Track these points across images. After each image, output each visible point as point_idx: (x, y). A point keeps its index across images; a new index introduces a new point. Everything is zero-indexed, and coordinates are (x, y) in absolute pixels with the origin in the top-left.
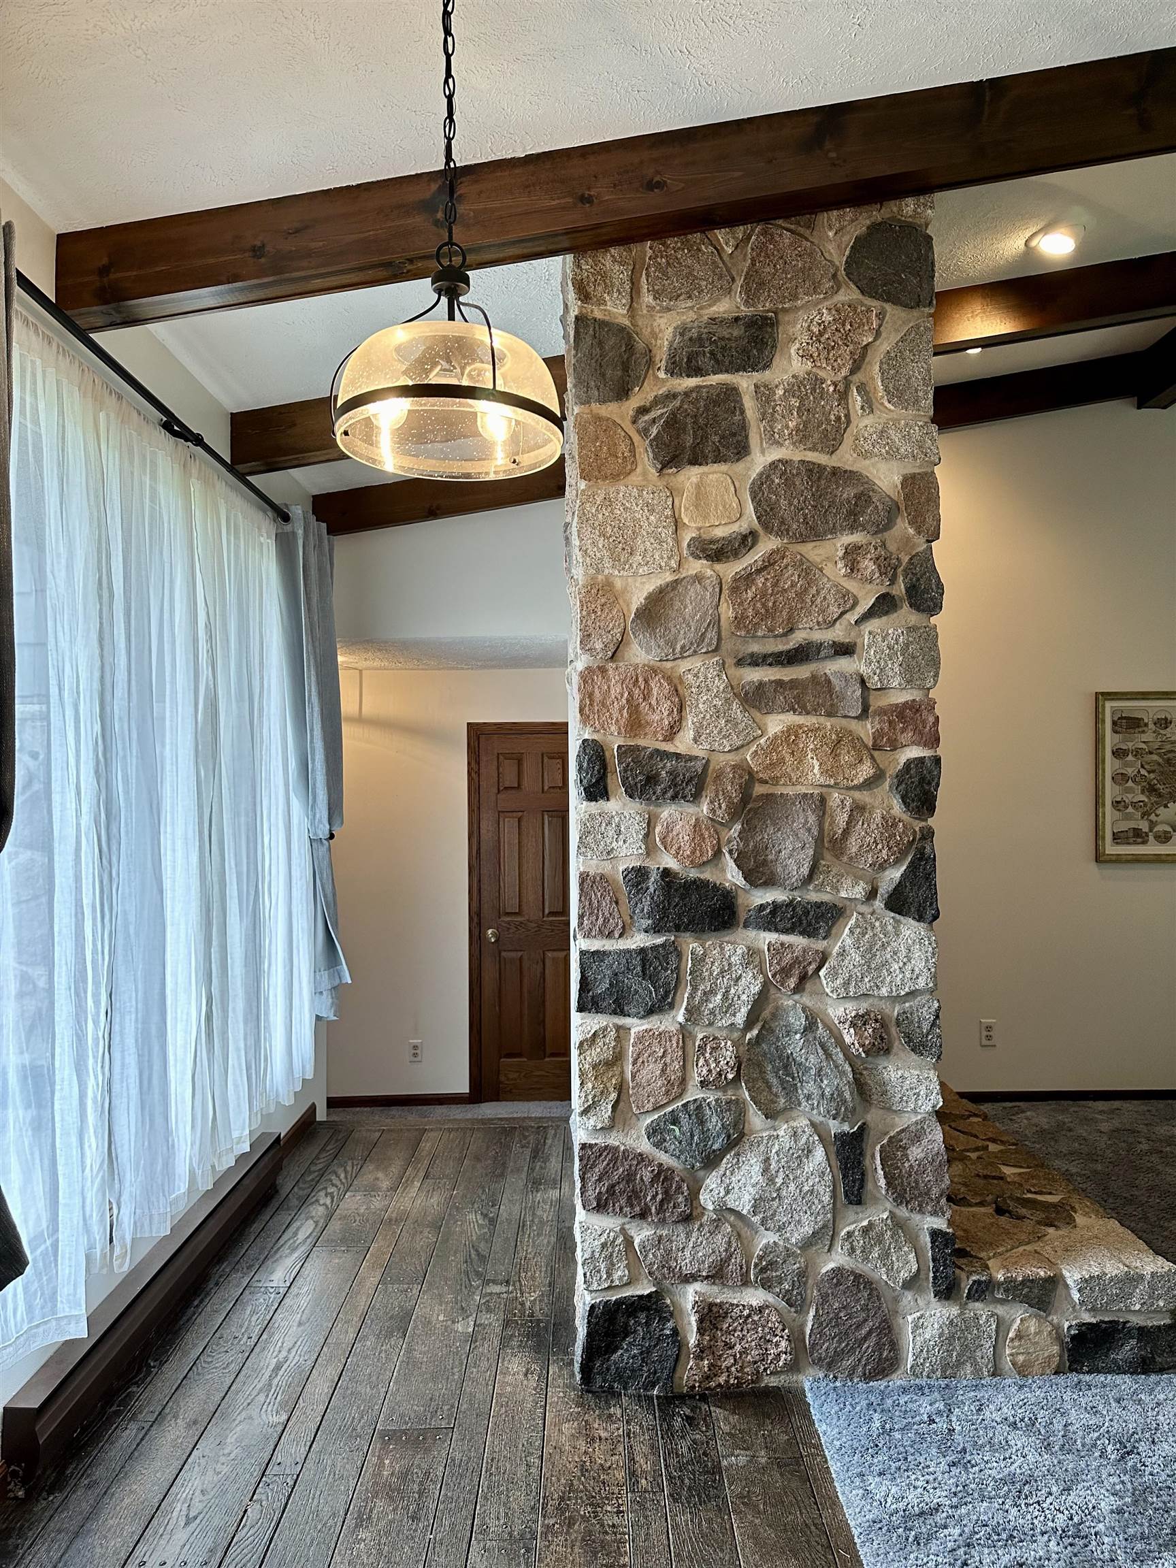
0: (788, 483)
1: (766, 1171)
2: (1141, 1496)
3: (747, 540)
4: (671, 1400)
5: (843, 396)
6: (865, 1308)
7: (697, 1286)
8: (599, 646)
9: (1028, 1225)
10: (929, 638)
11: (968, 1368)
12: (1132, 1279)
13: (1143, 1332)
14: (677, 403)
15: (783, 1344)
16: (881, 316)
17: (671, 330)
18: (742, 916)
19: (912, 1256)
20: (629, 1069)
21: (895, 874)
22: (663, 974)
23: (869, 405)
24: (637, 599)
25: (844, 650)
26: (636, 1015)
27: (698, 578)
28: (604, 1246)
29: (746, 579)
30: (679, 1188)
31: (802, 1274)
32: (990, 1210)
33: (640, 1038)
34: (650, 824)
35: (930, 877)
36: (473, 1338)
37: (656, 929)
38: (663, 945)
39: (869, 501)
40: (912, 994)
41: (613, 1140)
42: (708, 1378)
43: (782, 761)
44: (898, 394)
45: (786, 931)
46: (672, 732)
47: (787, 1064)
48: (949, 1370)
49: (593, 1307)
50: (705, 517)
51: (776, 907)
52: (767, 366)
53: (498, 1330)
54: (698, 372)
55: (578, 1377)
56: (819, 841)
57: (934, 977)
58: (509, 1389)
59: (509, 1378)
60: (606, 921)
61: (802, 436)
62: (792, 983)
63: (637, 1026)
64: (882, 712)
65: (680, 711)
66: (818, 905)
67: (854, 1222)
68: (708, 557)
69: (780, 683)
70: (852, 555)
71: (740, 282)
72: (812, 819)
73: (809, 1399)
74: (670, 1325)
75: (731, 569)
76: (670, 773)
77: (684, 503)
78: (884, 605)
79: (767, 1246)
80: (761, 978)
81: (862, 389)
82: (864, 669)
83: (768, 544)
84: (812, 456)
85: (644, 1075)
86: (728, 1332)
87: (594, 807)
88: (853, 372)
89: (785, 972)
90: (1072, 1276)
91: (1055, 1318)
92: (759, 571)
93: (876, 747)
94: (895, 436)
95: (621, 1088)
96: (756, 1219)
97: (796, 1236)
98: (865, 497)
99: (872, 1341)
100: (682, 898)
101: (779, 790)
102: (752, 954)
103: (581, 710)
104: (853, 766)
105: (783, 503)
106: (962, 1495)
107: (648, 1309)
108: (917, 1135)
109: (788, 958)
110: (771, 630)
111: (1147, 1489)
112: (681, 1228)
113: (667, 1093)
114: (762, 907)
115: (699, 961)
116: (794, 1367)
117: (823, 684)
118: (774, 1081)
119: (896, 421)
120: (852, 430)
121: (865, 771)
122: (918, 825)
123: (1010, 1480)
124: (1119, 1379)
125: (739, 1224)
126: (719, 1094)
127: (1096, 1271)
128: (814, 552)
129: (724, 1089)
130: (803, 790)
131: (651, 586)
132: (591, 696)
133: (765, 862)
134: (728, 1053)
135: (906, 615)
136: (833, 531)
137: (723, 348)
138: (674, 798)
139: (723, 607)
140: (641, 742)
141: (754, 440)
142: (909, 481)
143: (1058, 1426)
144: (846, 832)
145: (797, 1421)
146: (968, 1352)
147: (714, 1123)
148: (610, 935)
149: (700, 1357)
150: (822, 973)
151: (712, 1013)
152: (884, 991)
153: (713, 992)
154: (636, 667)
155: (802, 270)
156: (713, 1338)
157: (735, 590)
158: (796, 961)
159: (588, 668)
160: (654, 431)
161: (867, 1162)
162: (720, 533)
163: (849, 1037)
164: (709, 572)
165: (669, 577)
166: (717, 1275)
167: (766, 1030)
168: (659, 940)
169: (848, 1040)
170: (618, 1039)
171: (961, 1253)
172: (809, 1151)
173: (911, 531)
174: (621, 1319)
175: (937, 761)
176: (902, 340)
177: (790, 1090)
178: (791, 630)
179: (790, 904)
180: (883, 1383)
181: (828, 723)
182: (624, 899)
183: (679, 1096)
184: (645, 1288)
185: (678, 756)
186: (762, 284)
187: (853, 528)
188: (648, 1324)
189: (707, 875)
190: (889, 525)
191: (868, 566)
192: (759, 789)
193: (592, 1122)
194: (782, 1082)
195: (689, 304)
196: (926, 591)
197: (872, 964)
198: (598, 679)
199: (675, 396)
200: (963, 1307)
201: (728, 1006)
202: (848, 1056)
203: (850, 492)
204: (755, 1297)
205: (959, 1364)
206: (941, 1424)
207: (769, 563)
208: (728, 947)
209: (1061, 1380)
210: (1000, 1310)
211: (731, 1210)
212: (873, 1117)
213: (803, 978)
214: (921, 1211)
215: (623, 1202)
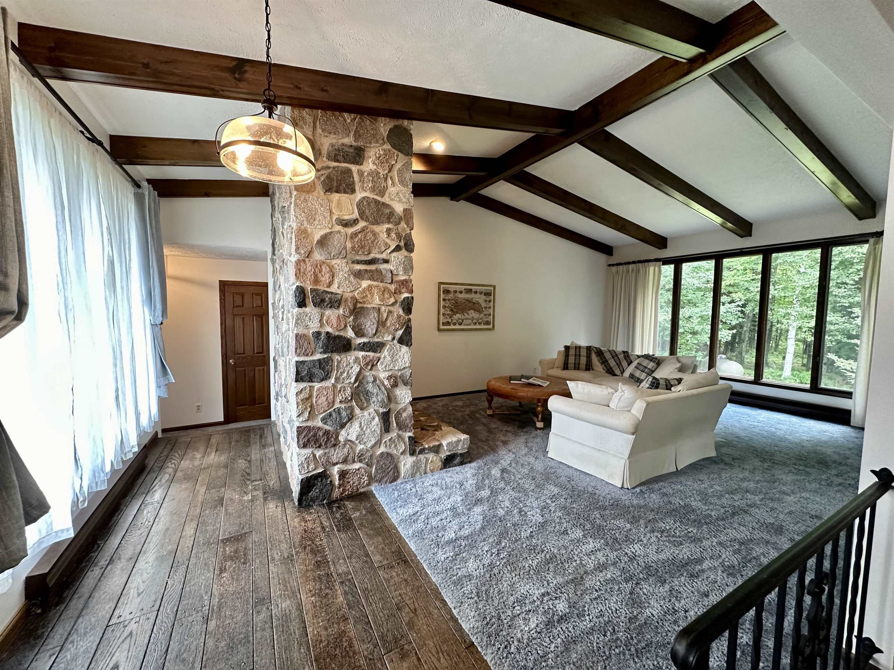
0: (369, 204)
1: (360, 426)
2: (466, 496)
3: (355, 222)
4: (330, 504)
5: (386, 179)
6: (390, 463)
7: (338, 466)
8: (302, 252)
9: (430, 432)
10: (411, 260)
11: (418, 473)
12: (459, 441)
13: (461, 454)
14: (331, 170)
15: (366, 478)
16: (397, 156)
17: (328, 144)
18: (353, 347)
19: (403, 445)
20: (314, 400)
21: (400, 332)
22: (326, 368)
23: (393, 184)
24: (317, 237)
25: (386, 261)
26: (317, 382)
27: (339, 232)
28: (306, 459)
29: (355, 234)
30: (332, 436)
31: (371, 456)
32: (419, 429)
33: (318, 390)
34: (322, 316)
35: (410, 333)
36: (252, 501)
37: (324, 352)
38: (327, 358)
39: (393, 214)
40: (404, 368)
41: (309, 424)
42: (342, 494)
43: (367, 296)
44: (402, 182)
45: (367, 351)
46: (330, 285)
47: (367, 393)
48: (413, 475)
49: (302, 480)
50: (341, 212)
51: (364, 343)
52: (361, 164)
53: (262, 496)
54: (338, 161)
55: (297, 504)
56: (378, 322)
57: (411, 363)
58: (271, 514)
59: (270, 510)
60: (306, 350)
61: (373, 190)
62: (369, 367)
63: (317, 385)
64: (397, 282)
65: (333, 277)
66: (377, 343)
67: (387, 438)
68: (342, 225)
69: (366, 270)
70: (389, 231)
71: (352, 133)
72: (376, 315)
73: (375, 492)
74: (329, 480)
75: (350, 230)
76: (329, 299)
77: (334, 205)
78: (398, 248)
79: (360, 451)
80: (359, 367)
81: (391, 178)
82: (392, 268)
83: (362, 224)
84: (376, 197)
85: (320, 401)
86: (348, 478)
87: (301, 310)
88: (389, 172)
89: (367, 364)
90: (444, 443)
91: (440, 455)
92: (359, 232)
93: (395, 293)
94: (401, 196)
95: (311, 406)
96: (357, 442)
97: (369, 445)
98: (392, 213)
99: (392, 471)
100: (333, 341)
101: (365, 306)
102: (357, 359)
103: (296, 275)
104: (388, 298)
105: (367, 211)
106: (423, 507)
107: (321, 476)
108: (405, 410)
109: (368, 360)
110: (363, 252)
111: (468, 493)
112: (332, 449)
113: (328, 406)
114: (360, 344)
115: (339, 362)
116: (369, 484)
117: (379, 272)
118: (363, 399)
119: (401, 191)
120: (388, 191)
121: (392, 300)
122: (407, 317)
123: (434, 500)
124: (456, 468)
125: (352, 444)
126: (346, 405)
127: (450, 441)
128: (377, 228)
129: (347, 403)
130: (373, 306)
131: (322, 233)
132: (299, 270)
133: (361, 329)
134: (349, 391)
135: (404, 252)
136: (383, 223)
137: (347, 155)
138: (330, 307)
139: (347, 243)
140: (319, 287)
141: (357, 188)
142: (405, 210)
143: (444, 482)
144: (386, 319)
145: (372, 499)
146: (418, 469)
147: (344, 414)
148: (307, 355)
149: (339, 488)
150: (378, 364)
151: (343, 379)
152: (396, 368)
153: (344, 372)
154: (317, 261)
155: (373, 134)
156: (344, 481)
157: (351, 238)
158: (371, 360)
159: (299, 260)
160: (322, 179)
161: (391, 419)
162: (346, 217)
163: (386, 382)
164: (342, 231)
165: (328, 231)
166: (345, 461)
167: (361, 383)
168: (326, 356)
169: (386, 383)
170: (310, 390)
171: (416, 442)
172: (373, 418)
173: (406, 226)
174: (312, 482)
175: (412, 298)
176: (403, 165)
177: (368, 401)
178: (369, 253)
179: (369, 342)
180: (395, 483)
181: (381, 285)
182: (312, 342)
183: (332, 407)
184: (320, 470)
185: (332, 293)
186: (360, 136)
187: (389, 222)
188: (321, 481)
189: (342, 334)
190: (399, 223)
191: (393, 235)
192: (359, 305)
193: (301, 419)
194: (365, 398)
195: (335, 136)
196: (410, 245)
197: (394, 360)
198: (302, 264)
199: (329, 168)
200: (417, 457)
201: (349, 376)
202: (386, 389)
203: (387, 211)
204: (357, 466)
205: (416, 473)
206: (414, 490)
207: (363, 230)
208: (349, 357)
209: (442, 471)
210: (426, 456)
211: (349, 440)
212: (392, 406)
213: (373, 366)
214: (406, 432)
215: (312, 443)
